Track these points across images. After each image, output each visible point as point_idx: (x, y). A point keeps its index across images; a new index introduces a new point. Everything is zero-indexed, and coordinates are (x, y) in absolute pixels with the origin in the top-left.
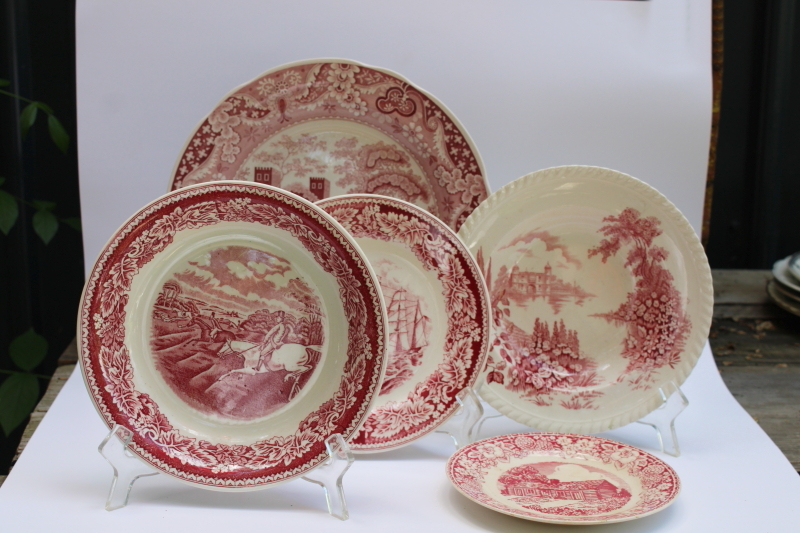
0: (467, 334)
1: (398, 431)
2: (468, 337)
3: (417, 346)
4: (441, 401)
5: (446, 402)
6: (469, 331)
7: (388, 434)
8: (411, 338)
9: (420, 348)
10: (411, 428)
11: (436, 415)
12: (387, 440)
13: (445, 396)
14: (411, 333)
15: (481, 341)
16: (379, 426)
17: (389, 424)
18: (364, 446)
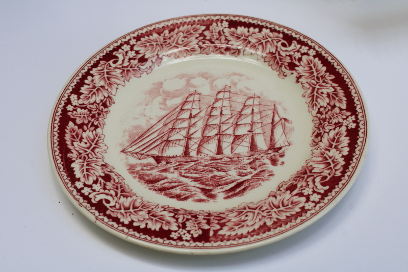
0: (338, 125)
1: (256, 227)
2: (340, 126)
3: (277, 146)
4: (314, 192)
5: (322, 192)
6: (341, 120)
7: (244, 231)
8: (268, 139)
9: (280, 148)
10: (275, 223)
11: (308, 206)
12: (241, 237)
13: (319, 186)
14: (268, 133)
15: (358, 126)
16: (230, 224)
17: (244, 221)
18: (207, 244)
